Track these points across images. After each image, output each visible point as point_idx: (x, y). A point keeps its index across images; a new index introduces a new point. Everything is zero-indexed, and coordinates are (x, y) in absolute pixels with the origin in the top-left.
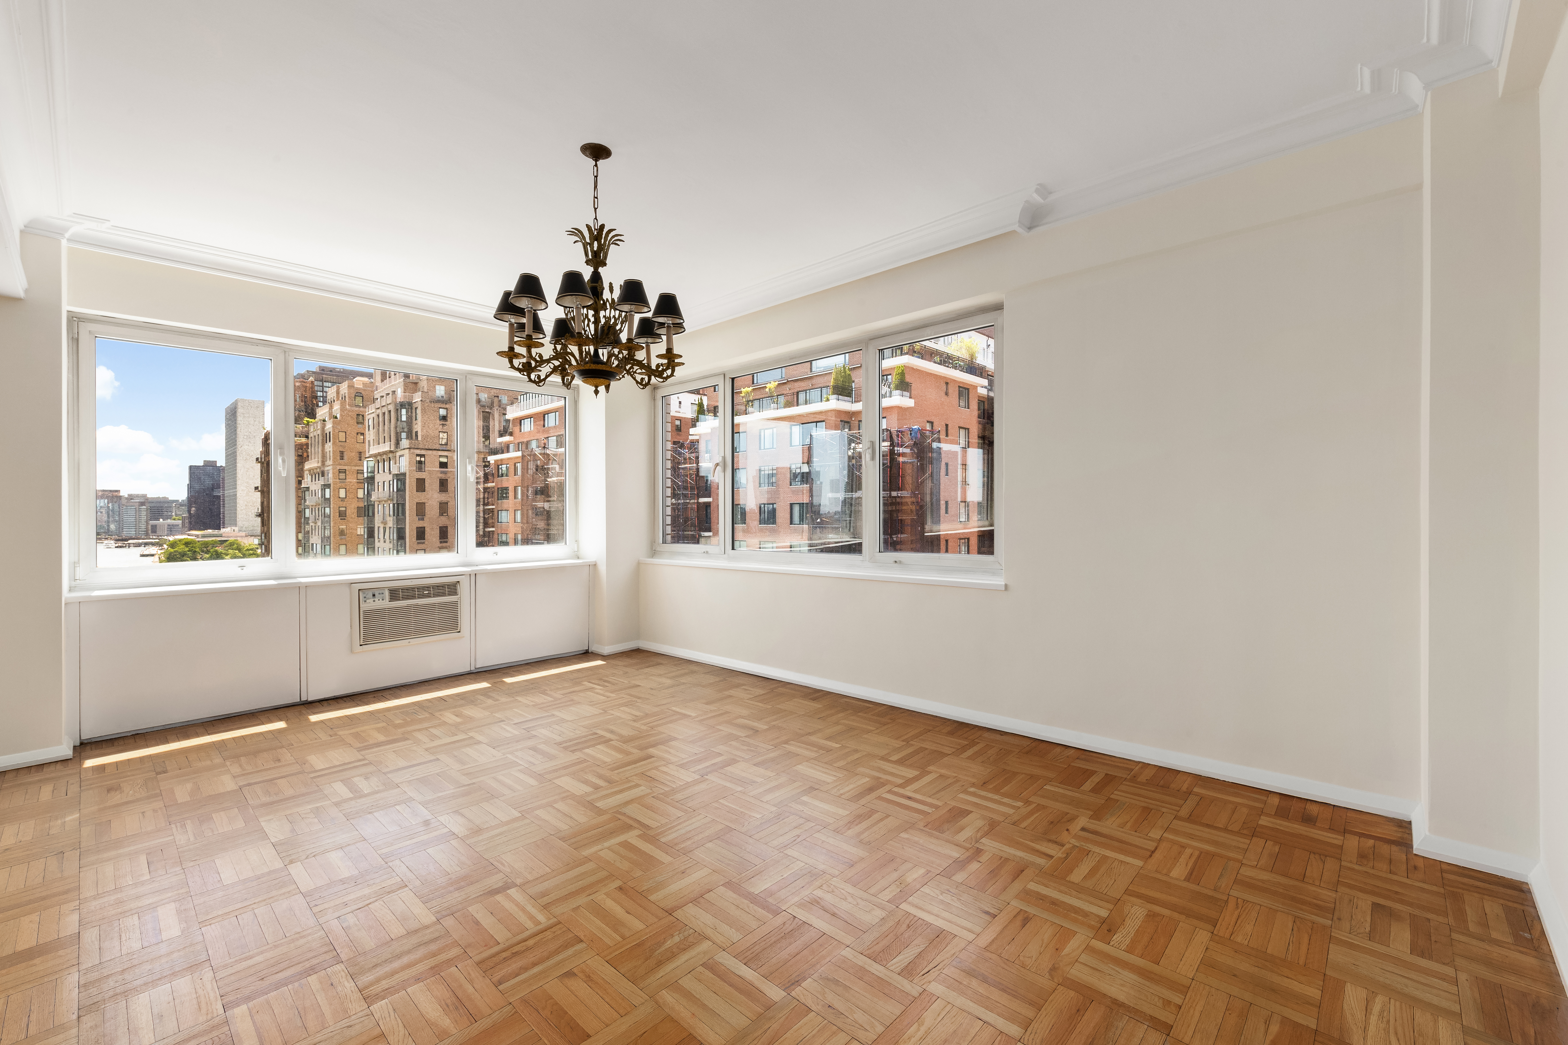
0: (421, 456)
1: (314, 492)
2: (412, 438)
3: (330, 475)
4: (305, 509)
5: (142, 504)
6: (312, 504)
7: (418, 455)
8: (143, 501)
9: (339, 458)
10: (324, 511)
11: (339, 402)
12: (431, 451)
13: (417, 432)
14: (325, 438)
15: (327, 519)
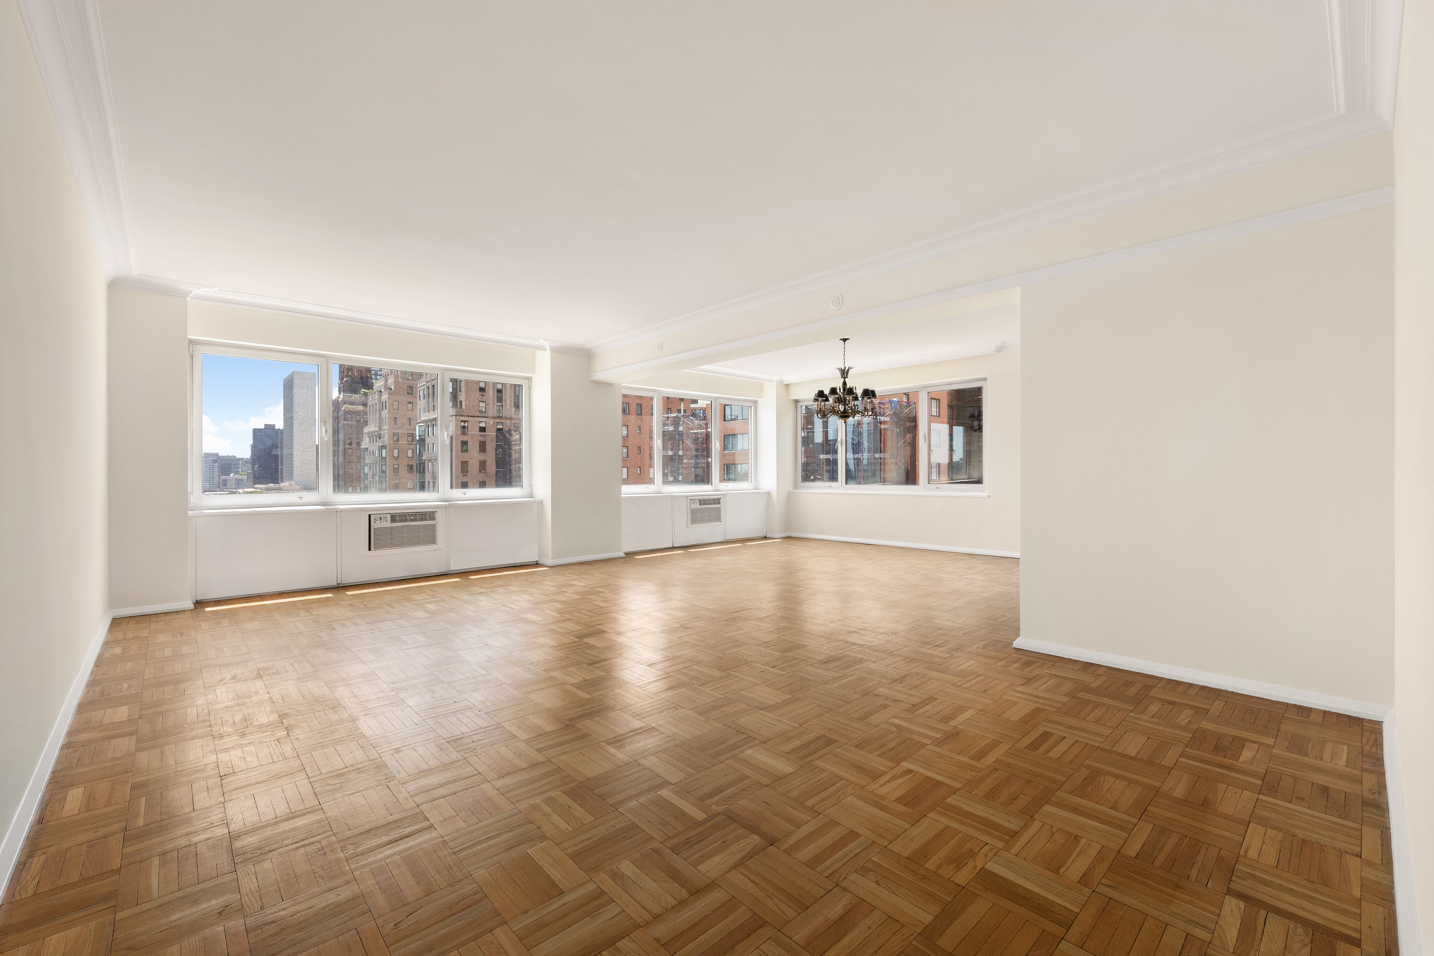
0: (465, 422)
1: (372, 452)
2: (456, 406)
3: (386, 438)
4: (364, 466)
5: (215, 461)
6: (370, 462)
7: (462, 421)
8: (216, 459)
9: (393, 423)
10: (381, 468)
11: (393, 375)
12: (472, 418)
13: (461, 402)
14: (383, 406)
15: (383, 474)
